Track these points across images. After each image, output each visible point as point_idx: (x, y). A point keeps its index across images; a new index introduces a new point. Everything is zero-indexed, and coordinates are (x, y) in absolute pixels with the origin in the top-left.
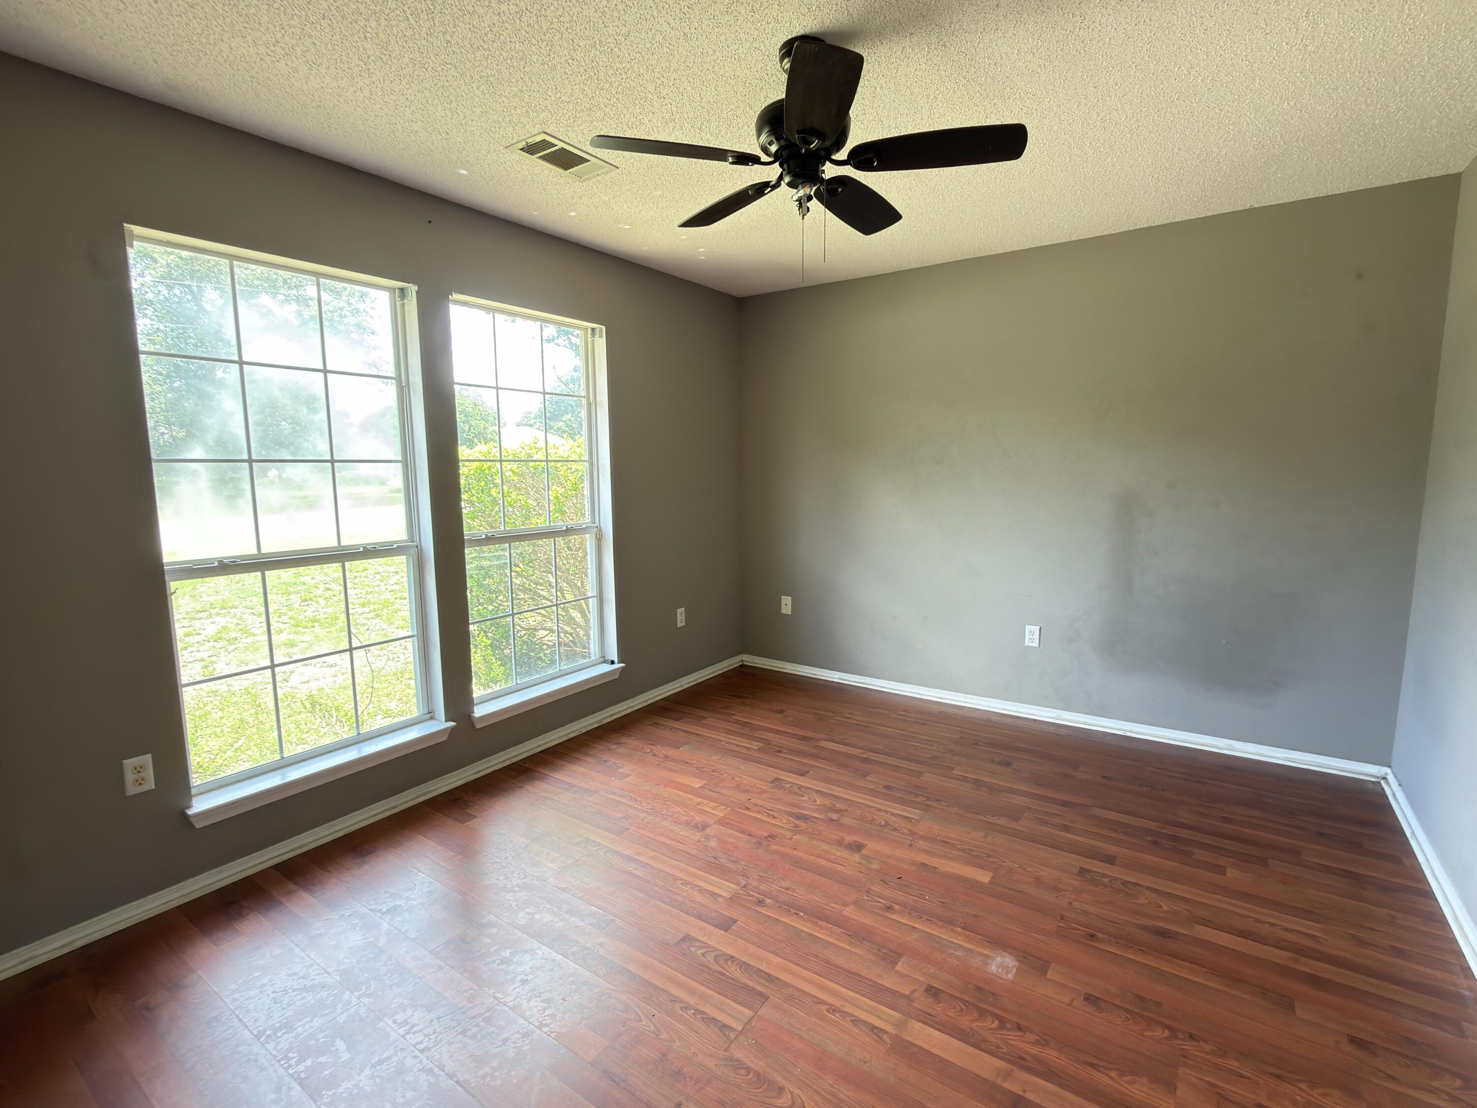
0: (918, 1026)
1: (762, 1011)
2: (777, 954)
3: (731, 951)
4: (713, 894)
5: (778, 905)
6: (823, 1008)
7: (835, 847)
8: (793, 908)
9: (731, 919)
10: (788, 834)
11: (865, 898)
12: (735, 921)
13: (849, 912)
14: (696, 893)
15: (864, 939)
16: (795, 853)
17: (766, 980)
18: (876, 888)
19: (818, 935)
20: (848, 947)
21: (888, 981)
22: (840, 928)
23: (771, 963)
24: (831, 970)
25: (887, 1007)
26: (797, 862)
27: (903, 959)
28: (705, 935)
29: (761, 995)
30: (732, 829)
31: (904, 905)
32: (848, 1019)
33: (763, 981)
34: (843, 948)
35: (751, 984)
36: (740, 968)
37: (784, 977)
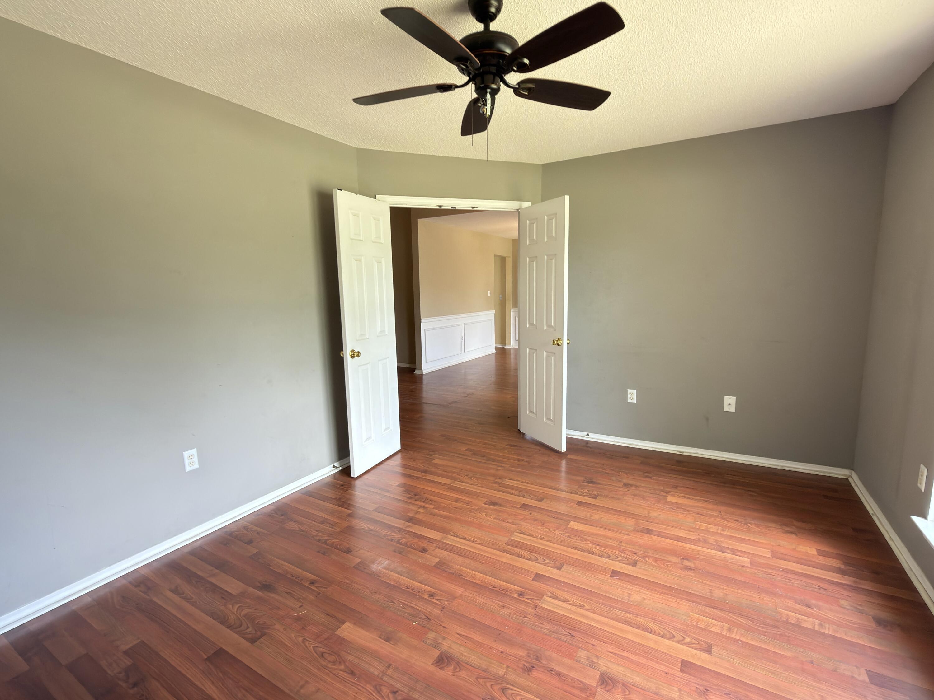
0: (437, 538)
1: (507, 539)
2: (504, 563)
3: (530, 563)
4: (556, 598)
5: (508, 593)
6: (478, 542)
7: (464, 658)
8: (498, 591)
9: (536, 581)
10: (511, 676)
11: (446, 603)
12: (533, 580)
13: (460, 591)
14: (569, 598)
15: (453, 574)
16: (501, 648)
17: (507, 551)
18: (437, 612)
19: (481, 575)
20: (464, 569)
21: (445, 554)
22: (467, 580)
23: (506, 558)
24: (474, 557)
25: (449, 544)
26: (499, 636)
27: (434, 564)
28: (549, 570)
29: (508, 545)
30: (573, 679)
31: (421, 598)
32: (467, 539)
33: (508, 550)
34: (467, 568)
35: (515, 549)
36: (522, 555)
37: (498, 553)
